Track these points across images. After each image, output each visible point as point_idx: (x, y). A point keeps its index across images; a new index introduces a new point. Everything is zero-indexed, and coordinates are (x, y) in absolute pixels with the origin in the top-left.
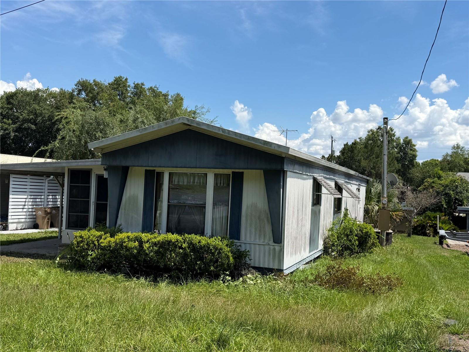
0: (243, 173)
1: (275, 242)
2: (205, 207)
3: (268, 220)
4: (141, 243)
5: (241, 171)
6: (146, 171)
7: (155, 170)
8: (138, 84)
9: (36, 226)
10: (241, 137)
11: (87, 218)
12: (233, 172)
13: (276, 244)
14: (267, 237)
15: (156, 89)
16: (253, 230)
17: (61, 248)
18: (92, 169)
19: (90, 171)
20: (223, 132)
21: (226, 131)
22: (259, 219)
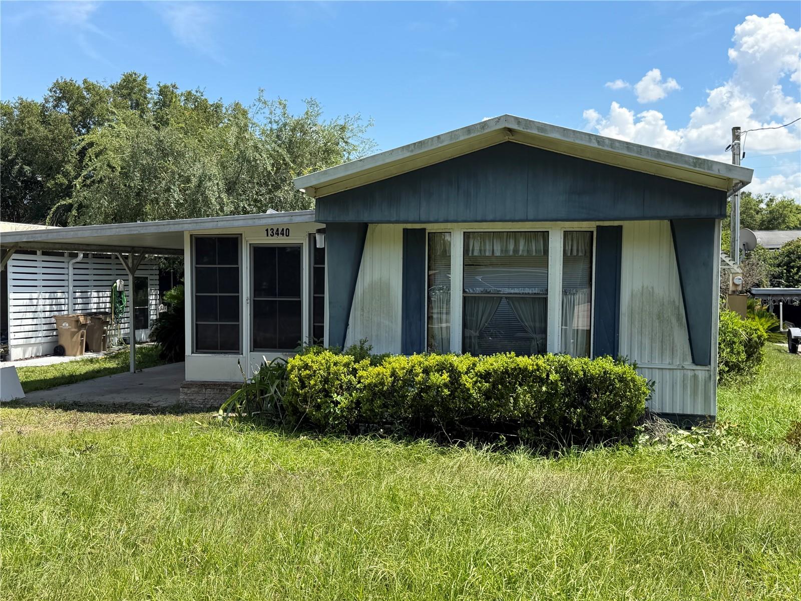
0: (620, 228)
1: (694, 362)
2: (546, 299)
3: (679, 319)
4: (454, 374)
5: (616, 223)
6: (406, 231)
7: (424, 230)
8: (166, 87)
9: (59, 351)
10: (640, 152)
11: (236, 331)
12: (598, 227)
13: (699, 367)
14: (679, 353)
15: (199, 94)
16: (647, 342)
17: (186, 389)
18: (241, 234)
19: (237, 238)
20: (598, 142)
21: (607, 141)
22: (659, 318)
